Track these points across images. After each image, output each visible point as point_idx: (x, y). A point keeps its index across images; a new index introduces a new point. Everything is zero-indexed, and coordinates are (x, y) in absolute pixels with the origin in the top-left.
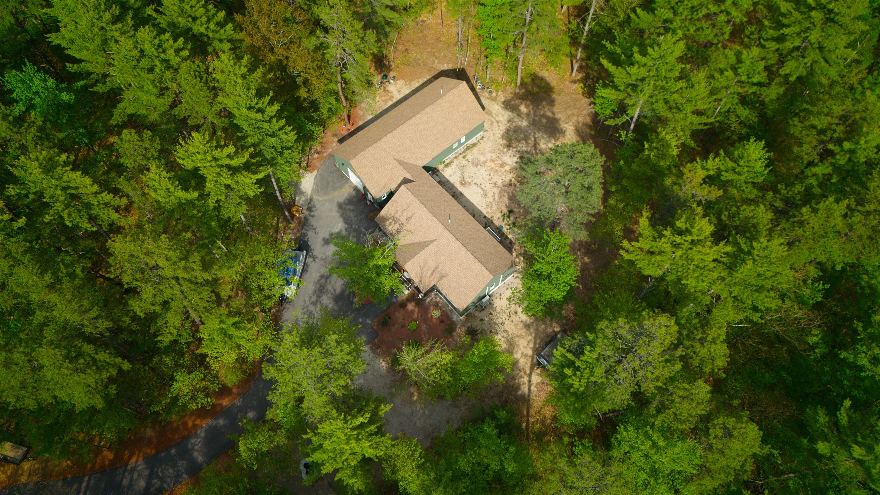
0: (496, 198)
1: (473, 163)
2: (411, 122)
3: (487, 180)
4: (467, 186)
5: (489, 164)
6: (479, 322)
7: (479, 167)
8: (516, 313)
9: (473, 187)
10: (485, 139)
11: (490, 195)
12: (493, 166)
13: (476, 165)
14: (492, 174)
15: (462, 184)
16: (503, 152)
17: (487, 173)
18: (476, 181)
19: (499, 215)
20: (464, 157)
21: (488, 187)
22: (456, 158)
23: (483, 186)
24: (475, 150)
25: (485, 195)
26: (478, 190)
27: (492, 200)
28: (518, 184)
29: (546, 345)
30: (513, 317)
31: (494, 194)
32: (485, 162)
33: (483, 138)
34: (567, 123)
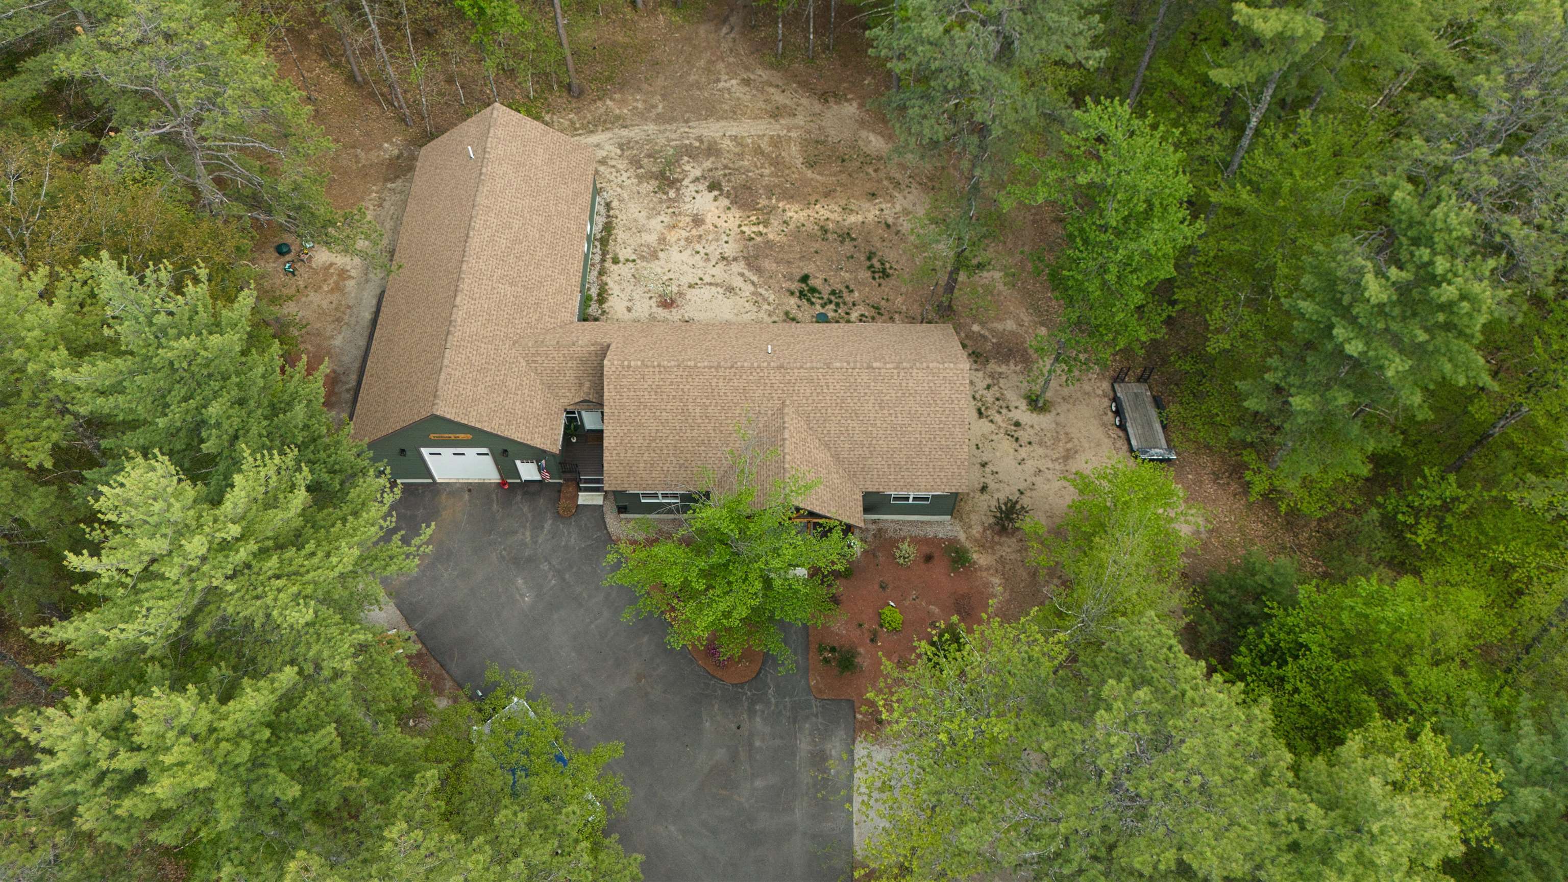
0: (755, 278)
1: (643, 258)
2: (475, 242)
3: (702, 264)
4: (679, 301)
5: (672, 237)
6: (985, 497)
7: (661, 254)
8: (1017, 424)
9: (691, 294)
10: (615, 204)
11: (738, 282)
12: (684, 234)
13: (654, 256)
14: (698, 247)
15: (667, 303)
16: (674, 200)
17: (689, 251)
18: (684, 281)
19: (793, 301)
20: (616, 261)
21: (719, 272)
22: (602, 273)
23: (707, 279)
24: (620, 234)
25: (730, 289)
26: (707, 292)
27: (752, 289)
28: (761, 228)
29: (1122, 427)
30: (1019, 434)
31: (742, 275)
32: (662, 240)
33: (608, 206)
34: (718, 80)
